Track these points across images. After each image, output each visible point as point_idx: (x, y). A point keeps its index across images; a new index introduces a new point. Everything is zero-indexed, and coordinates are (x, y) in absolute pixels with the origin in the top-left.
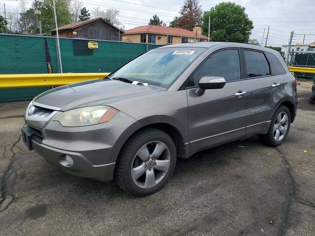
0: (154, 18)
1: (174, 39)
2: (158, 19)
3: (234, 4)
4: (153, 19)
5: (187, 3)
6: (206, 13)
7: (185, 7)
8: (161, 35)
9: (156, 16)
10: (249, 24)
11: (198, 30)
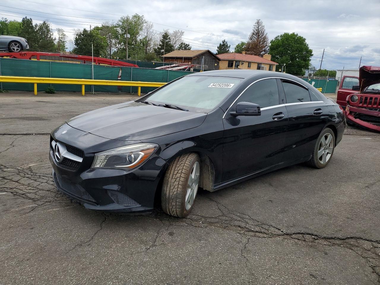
0: (223, 42)
1: (252, 65)
2: (227, 43)
3: (297, 35)
4: (222, 44)
5: (255, 31)
6: (272, 42)
7: (253, 34)
8: (244, 61)
9: (224, 41)
10: (309, 53)
11: (268, 58)
